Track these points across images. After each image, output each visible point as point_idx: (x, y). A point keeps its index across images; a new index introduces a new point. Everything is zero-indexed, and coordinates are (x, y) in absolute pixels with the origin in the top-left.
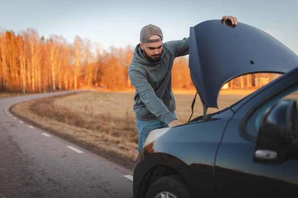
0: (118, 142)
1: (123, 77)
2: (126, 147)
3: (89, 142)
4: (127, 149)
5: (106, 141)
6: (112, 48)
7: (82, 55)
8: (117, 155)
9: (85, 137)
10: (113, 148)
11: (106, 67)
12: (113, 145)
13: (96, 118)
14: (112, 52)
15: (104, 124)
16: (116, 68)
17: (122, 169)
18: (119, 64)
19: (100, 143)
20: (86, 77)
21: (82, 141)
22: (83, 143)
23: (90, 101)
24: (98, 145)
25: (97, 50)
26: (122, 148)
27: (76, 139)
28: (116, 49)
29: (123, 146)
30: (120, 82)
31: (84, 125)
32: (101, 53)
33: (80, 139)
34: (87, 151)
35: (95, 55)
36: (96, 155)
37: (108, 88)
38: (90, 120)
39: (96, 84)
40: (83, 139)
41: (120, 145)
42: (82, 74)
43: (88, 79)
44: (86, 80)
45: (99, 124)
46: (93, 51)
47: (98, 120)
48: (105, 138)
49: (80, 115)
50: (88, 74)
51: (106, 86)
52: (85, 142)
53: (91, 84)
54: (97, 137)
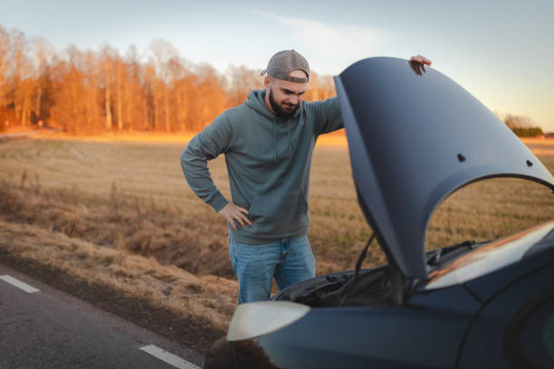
0: (109, 261)
1: (97, 110)
2: (129, 272)
3: (46, 263)
4: (131, 277)
5: (83, 257)
6: (72, 51)
7: (8, 63)
8: (113, 291)
9: (35, 250)
10: (103, 276)
11: (60, 89)
12: (101, 267)
13: (47, 196)
14: (72, 59)
15: (65, 210)
16: (82, 92)
17: (132, 329)
18: (86, 82)
19: (71, 264)
20: (18, 108)
21: (30, 261)
22: (33, 266)
23: (29, 157)
24: (66, 270)
25: (40, 54)
26: (120, 274)
27: (15, 254)
28: (79, 53)
29: (123, 269)
30: (90, 119)
31: (23, 212)
32: (49, 60)
33: (24, 255)
34: (46, 286)
35: (37, 64)
36: (68, 297)
37: (65, 131)
38: (35, 201)
39: (41, 123)
40: (33, 256)
41: (115, 267)
42: (10, 102)
43: (21, 112)
44: (18, 115)
45: (56, 210)
46: (32, 55)
47: (52, 201)
48: (79, 251)
49: (12, 191)
50: (22, 101)
51: (61, 127)
52: (37, 262)
53: (29, 122)
54: (62, 248)
